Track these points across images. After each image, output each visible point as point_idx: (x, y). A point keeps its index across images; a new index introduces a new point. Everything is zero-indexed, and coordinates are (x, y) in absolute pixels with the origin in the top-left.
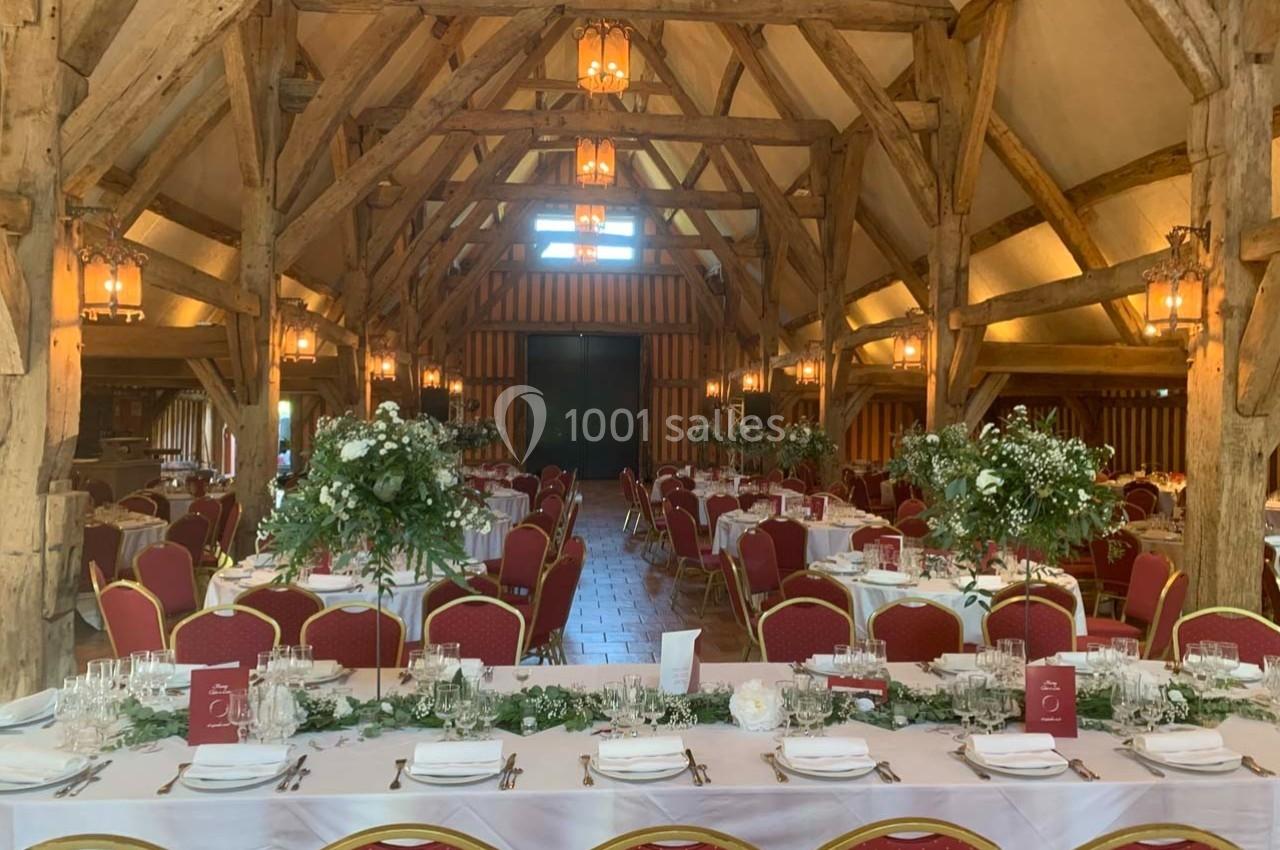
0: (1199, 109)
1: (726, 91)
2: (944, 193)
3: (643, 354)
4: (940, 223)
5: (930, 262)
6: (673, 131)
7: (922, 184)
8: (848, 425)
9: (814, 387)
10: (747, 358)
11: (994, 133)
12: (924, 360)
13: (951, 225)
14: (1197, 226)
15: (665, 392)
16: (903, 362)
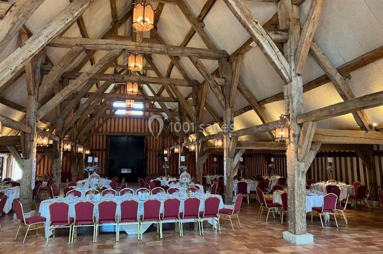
0: (286, 86)
1: (169, 71)
2: (227, 102)
3: (145, 142)
4: (226, 110)
5: (224, 120)
6: (155, 81)
7: (221, 99)
8: (204, 163)
9: (194, 152)
10: (175, 143)
11: (239, 86)
12: (223, 145)
13: (229, 110)
14: (287, 114)
15: (152, 153)
16: (217, 146)
